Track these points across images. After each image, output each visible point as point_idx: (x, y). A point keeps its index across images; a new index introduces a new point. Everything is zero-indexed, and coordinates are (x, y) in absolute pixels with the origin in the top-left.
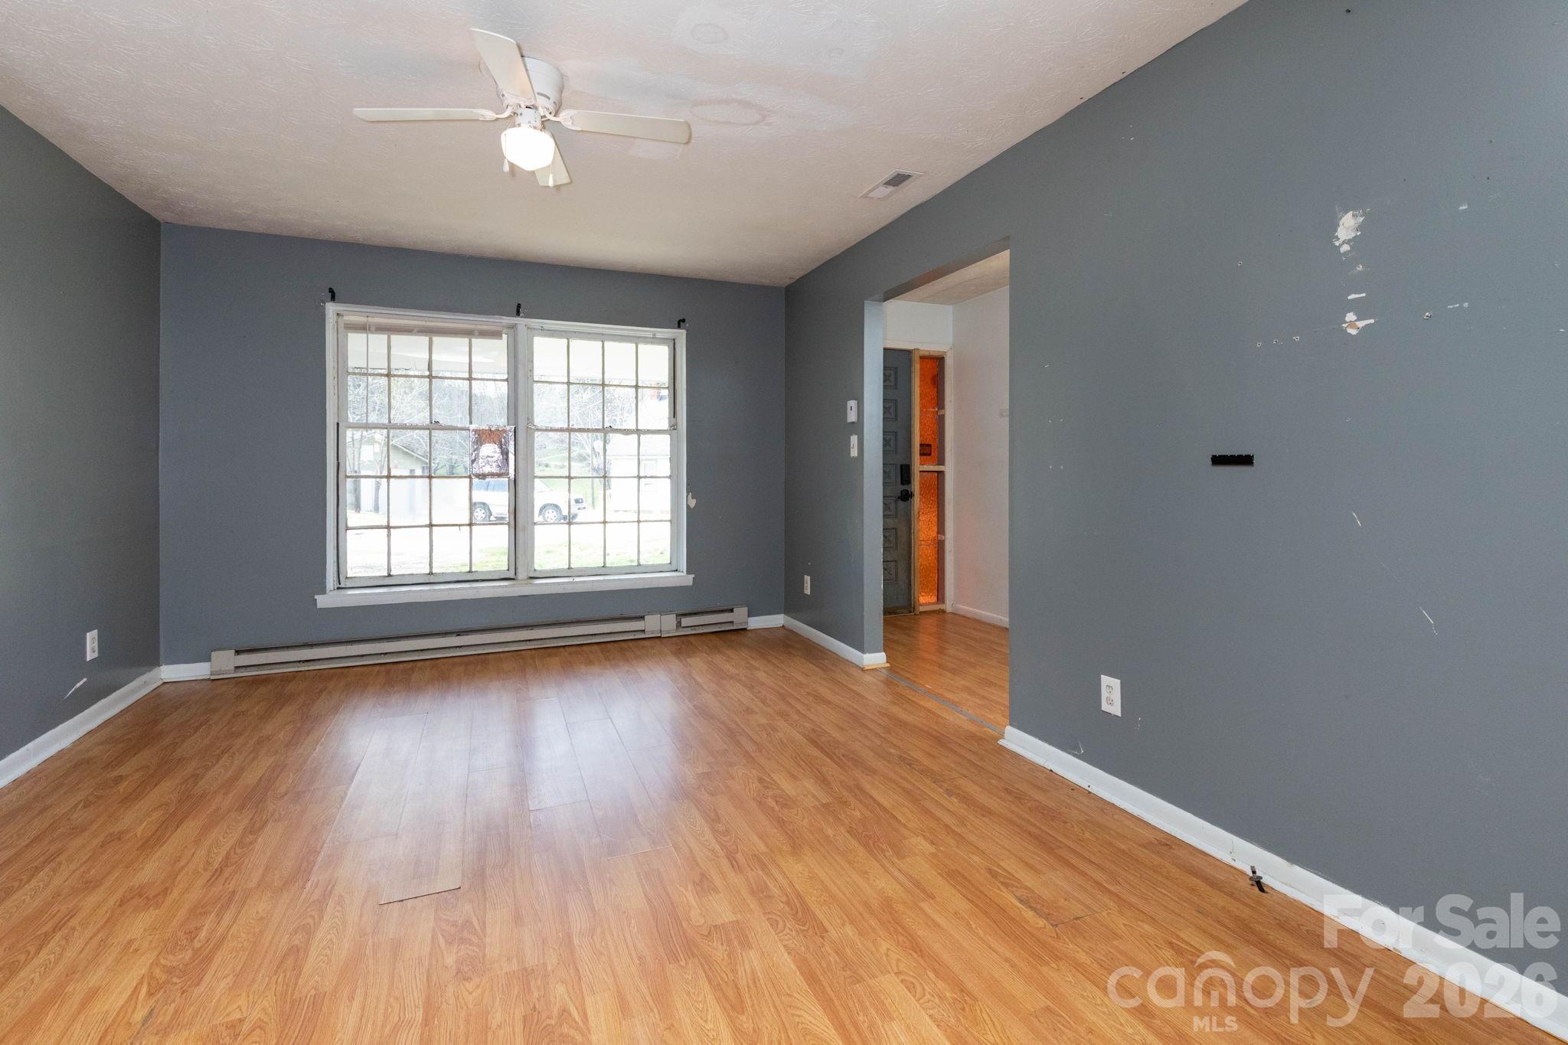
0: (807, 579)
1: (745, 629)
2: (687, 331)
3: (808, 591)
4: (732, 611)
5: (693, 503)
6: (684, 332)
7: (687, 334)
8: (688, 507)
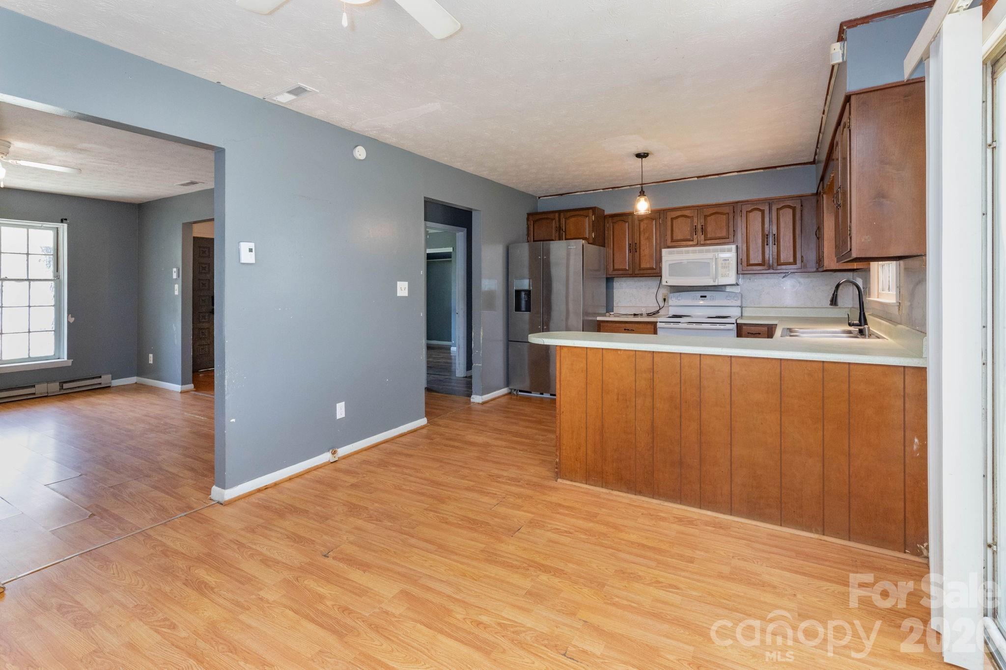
0: (151, 356)
1: (109, 387)
2: (68, 224)
3: (151, 362)
4: (100, 377)
5: (72, 320)
6: (66, 226)
7: (68, 226)
8: (68, 322)
